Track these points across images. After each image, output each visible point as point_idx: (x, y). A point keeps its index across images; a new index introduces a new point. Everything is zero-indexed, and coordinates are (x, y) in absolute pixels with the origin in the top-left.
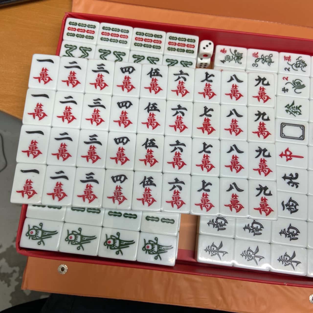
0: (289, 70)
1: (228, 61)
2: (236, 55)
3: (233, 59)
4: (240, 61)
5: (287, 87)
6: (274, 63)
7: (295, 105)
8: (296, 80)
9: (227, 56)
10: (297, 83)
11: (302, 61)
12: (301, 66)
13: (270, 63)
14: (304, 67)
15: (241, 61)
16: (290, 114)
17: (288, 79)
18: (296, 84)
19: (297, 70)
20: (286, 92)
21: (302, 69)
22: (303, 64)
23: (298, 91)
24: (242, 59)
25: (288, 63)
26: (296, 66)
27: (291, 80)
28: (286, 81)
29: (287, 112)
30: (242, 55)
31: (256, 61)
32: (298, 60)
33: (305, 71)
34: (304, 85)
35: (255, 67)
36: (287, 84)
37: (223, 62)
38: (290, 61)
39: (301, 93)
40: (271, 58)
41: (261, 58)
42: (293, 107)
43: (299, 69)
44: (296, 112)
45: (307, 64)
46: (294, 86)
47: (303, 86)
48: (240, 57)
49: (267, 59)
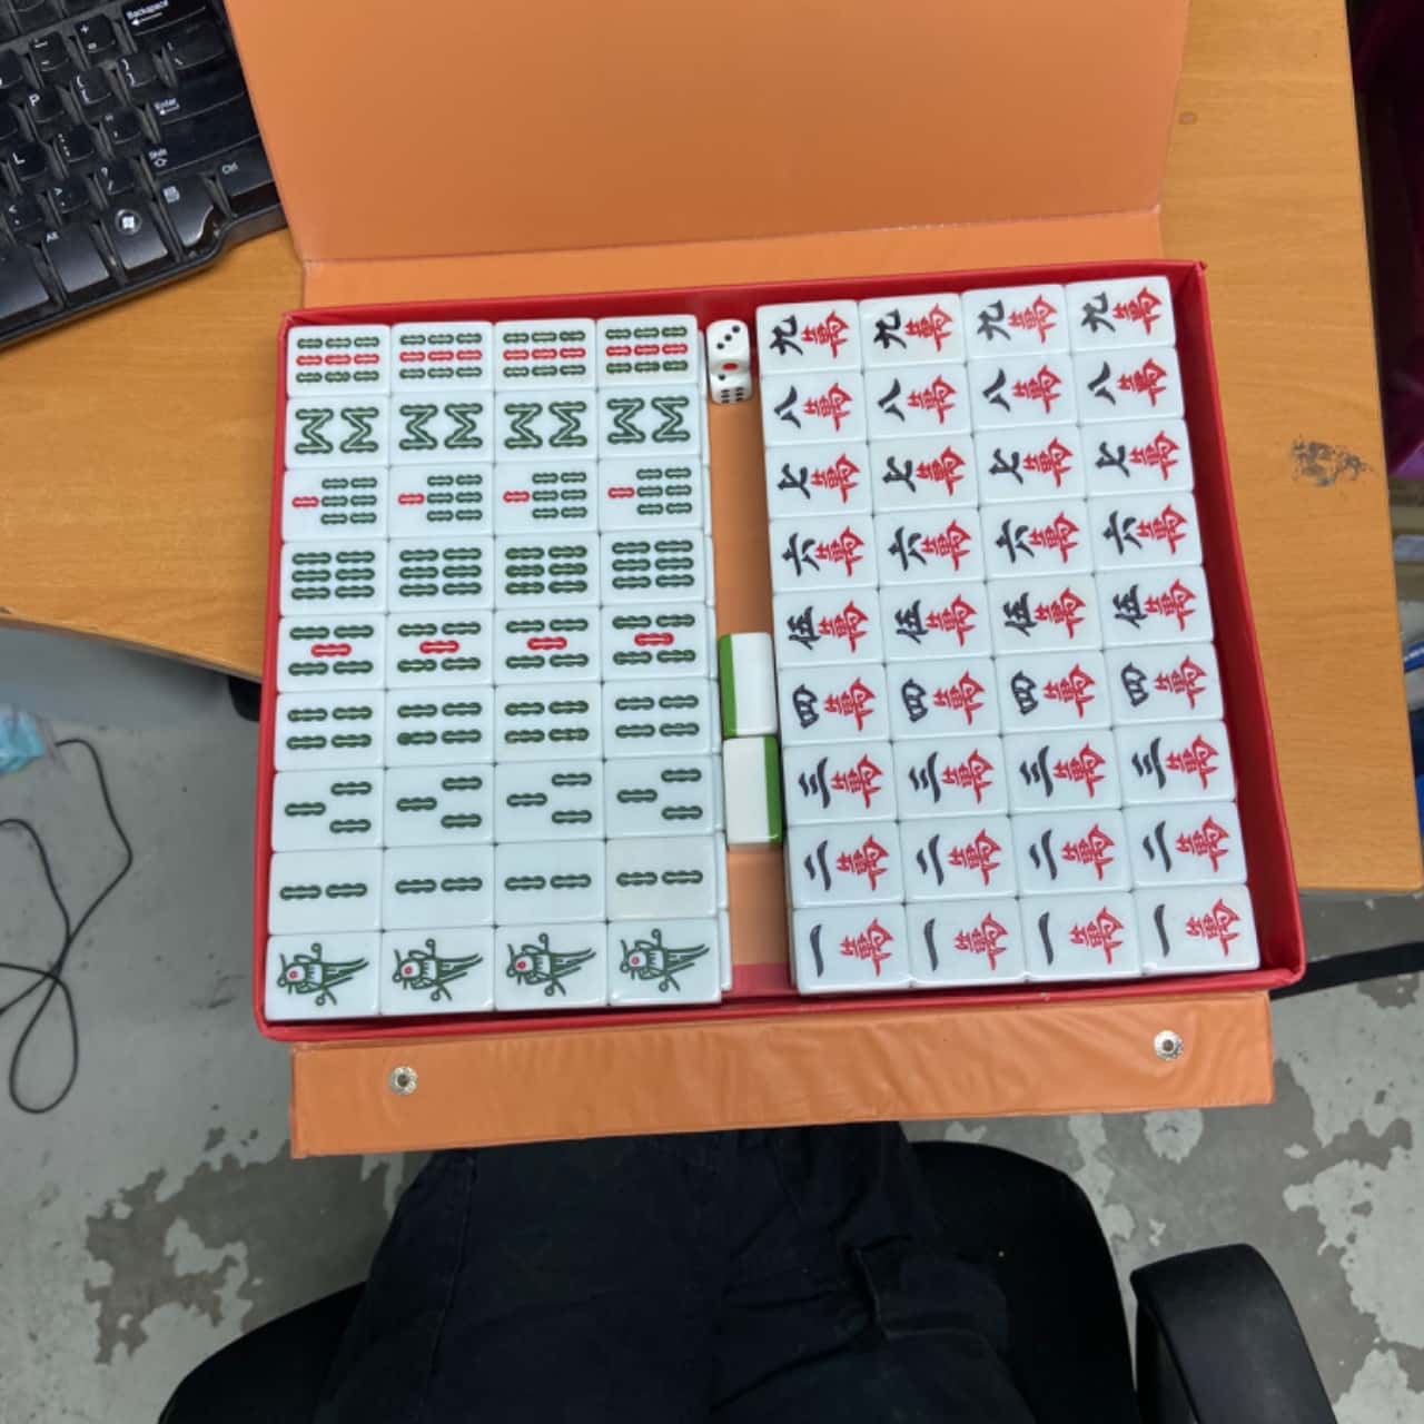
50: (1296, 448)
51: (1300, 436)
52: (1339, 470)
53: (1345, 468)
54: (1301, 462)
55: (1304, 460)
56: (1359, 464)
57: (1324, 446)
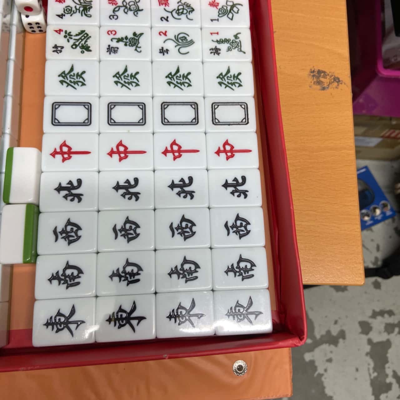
0: (167, 20)
1: (69, 15)
2: (81, 4)
3: (78, 11)
4: (89, 13)
5: (166, 46)
6: (143, 11)
7: (181, 73)
8: (179, 34)
9: (66, 7)
10: (181, 39)
11: (186, 4)
12: (185, 12)
13: (136, 11)
14: (190, 13)
15: (91, 12)
16: (175, 87)
17: (167, 34)
18: (180, 41)
19: (180, 19)
20: (165, 54)
21: (187, 16)
22: (188, 9)
23: (183, 50)
24: (91, 10)
25: (165, 9)
26: (177, 12)
27: (171, 35)
28: (163, 38)
29: (170, 85)
30: (91, 3)
31: (114, 11)
32: (180, 4)
33: (192, 20)
34: (192, 40)
35: (113, 20)
36: (166, 42)
37: (61, 16)
38: (168, 6)
39: (188, 53)
40: (138, 4)
41: (122, 5)
42: (177, 76)
43: (183, 17)
44: (182, 84)
45: (194, 8)
46: (177, 43)
47: (192, 42)
48: (88, 7)
49: (132, 7)
50: (311, 72)
51: (313, 67)
52: (330, 83)
53: (333, 82)
54: (313, 79)
55: (315, 78)
56: (339, 81)
57: (324, 72)
